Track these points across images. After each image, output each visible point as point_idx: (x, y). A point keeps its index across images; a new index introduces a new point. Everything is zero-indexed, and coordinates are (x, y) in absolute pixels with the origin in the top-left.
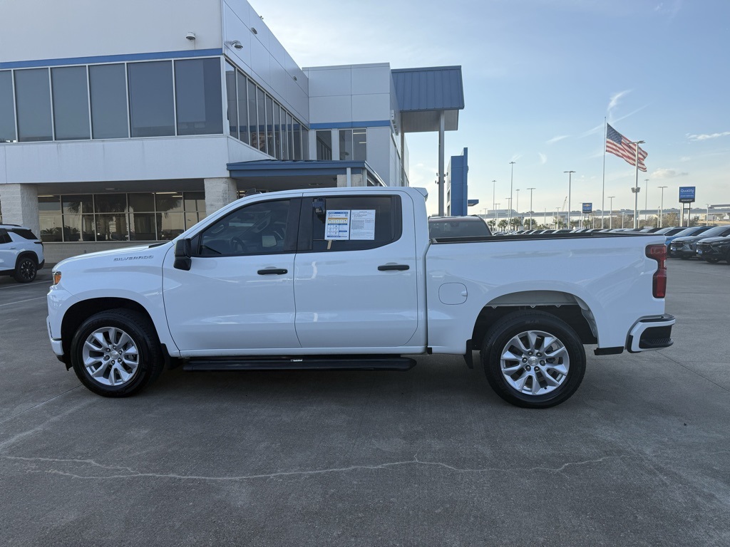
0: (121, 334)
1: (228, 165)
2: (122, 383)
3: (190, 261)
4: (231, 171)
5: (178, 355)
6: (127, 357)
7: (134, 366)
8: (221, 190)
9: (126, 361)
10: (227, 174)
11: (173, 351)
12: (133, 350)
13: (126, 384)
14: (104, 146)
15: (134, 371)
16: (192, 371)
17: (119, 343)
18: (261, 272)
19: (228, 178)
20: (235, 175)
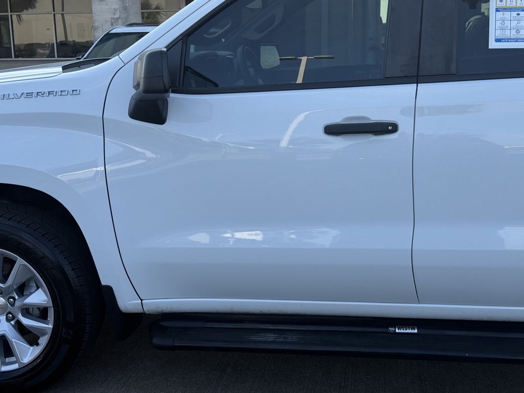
0: (12, 262)
2: (16, 366)
3: (165, 103)
5: (138, 309)
6: (27, 311)
7: (43, 332)
9: (26, 322)
11: (127, 302)
12: (39, 297)
13: (26, 369)
15: (44, 341)
16: (174, 348)
17: (10, 281)
18: (332, 130)
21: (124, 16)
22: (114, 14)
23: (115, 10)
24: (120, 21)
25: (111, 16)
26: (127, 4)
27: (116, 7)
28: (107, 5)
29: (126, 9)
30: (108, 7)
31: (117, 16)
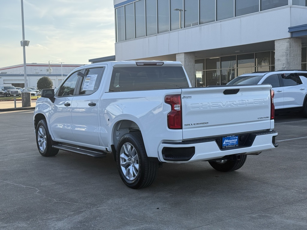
1: (289, 28)
4: (292, 33)
8: (285, 48)
10: (289, 35)
14: (221, 24)
19: (290, 38)
20: (294, 35)
21: (287, 66)
22: (283, 66)
23: (284, 64)
25: (282, 66)
26: (289, 61)
27: (284, 62)
29: (288, 63)
30: (281, 62)
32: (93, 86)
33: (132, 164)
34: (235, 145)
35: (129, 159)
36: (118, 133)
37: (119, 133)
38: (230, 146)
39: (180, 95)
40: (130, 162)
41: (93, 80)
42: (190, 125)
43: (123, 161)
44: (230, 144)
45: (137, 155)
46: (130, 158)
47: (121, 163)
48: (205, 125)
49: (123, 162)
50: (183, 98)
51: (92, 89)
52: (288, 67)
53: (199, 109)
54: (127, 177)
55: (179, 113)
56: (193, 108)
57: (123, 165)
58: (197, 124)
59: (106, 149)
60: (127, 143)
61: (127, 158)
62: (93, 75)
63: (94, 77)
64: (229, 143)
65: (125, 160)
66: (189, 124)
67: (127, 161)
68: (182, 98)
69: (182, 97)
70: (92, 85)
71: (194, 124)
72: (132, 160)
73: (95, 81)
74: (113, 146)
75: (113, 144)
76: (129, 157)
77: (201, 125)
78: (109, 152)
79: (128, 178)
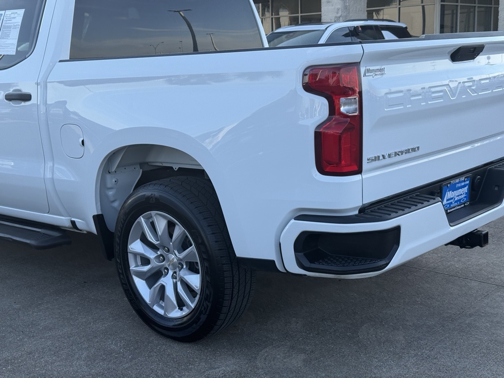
21: (345, 14)
22: (337, 13)
23: (338, 9)
24: (341, 18)
25: (335, 15)
26: (348, 4)
27: (339, 6)
28: (332, 5)
29: (347, 8)
30: (333, 7)
31: (339, 15)
32: (12, 44)
33: (171, 273)
34: (464, 204)
35: (158, 257)
36: (110, 181)
37: (114, 180)
38: (455, 208)
39: (357, 64)
40: (163, 265)
41: (10, 27)
42: (381, 158)
43: (139, 263)
44: (456, 202)
45: (193, 248)
46: (161, 255)
47: (132, 267)
48: (413, 154)
49: (137, 266)
50: (365, 75)
51: (13, 52)
52: (346, 16)
53: (402, 107)
54: (156, 308)
55: (355, 124)
56: (390, 106)
57: (140, 275)
58: (396, 154)
59: (73, 223)
60: (153, 213)
61: (151, 255)
62: (9, 12)
63: (13, 16)
64: (452, 199)
65: (145, 261)
66: (379, 157)
67: (155, 264)
68: (362, 74)
69: (363, 70)
70: (9, 41)
71: (389, 156)
72: (169, 260)
73: (18, 30)
74: (99, 219)
75: (100, 213)
76: (158, 249)
77: (405, 156)
78: (81, 230)
79: (161, 312)
